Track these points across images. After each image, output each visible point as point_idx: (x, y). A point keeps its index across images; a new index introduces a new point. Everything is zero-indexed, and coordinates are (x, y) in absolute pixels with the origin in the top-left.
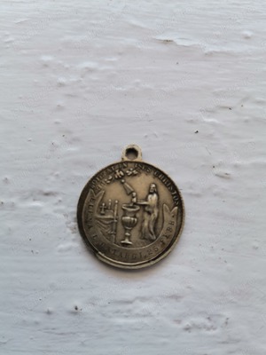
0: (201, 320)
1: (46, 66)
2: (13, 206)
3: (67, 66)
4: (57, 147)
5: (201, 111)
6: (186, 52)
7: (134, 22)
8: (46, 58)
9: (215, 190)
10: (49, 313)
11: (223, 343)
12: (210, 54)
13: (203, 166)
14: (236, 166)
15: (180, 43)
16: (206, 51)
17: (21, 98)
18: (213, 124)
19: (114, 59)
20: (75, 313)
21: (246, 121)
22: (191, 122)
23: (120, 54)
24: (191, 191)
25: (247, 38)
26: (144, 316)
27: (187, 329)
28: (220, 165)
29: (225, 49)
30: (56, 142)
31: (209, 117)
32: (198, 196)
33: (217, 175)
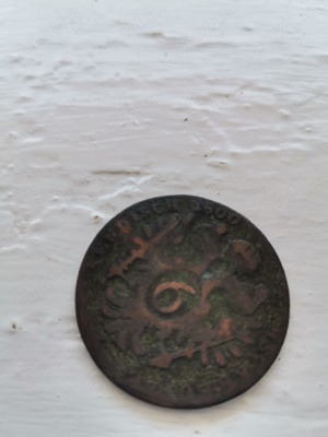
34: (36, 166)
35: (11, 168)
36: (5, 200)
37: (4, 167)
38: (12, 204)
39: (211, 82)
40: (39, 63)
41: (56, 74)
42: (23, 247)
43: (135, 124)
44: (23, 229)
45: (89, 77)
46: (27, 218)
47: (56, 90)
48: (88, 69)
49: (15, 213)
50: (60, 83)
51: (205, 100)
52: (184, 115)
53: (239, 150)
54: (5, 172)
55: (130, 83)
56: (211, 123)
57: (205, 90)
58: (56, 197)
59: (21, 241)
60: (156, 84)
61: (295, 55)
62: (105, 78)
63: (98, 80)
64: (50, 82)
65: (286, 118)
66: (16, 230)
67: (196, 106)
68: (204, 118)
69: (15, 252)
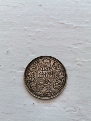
0: (72, 109)
1: (26, 30)
2: (15, 72)
3: (32, 30)
4: (29, 54)
5: (73, 44)
6: (68, 26)
7: (52, 17)
8: (26, 28)
9: (77, 69)
10: (25, 105)
11: (79, 116)
12: (76, 27)
13: (73, 61)
14: (83, 62)
15: (66, 24)
16: (74, 26)
17: (18, 40)
18: (76, 49)
19: (46, 28)
20: (33, 105)
21: (87, 48)
22: (70, 48)
23: (48, 27)
24: (69, 69)
25: (87, 22)
26: (54, 107)
27: (67, 111)
28: (78, 61)
29: (80, 25)
30: (28, 53)
31: (75, 46)
32: (71, 70)
33: (77, 64)
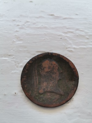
34: (21, 50)
35: (14, 50)
36: (12, 59)
37: (12, 50)
38: (14, 59)
39: (67, 28)
40: (20, 21)
41: (25, 25)
42: (18, 71)
43: (47, 39)
44: (17, 67)
45: (34, 26)
46: (19, 64)
47: (25, 29)
48: (34, 24)
49: (15, 62)
50: (27, 27)
51: (66, 33)
52: (60, 37)
53: (76, 47)
54: (12, 51)
55: (45, 28)
56: (68, 39)
57: (66, 30)
58: (26, 58)
59: (17, 70)
60: (53, 28)
61: (90, 22)
62: (39, 26)
63: (37, 27)
64: (24, 27)
65: (88, 39)
66: (16, 67)
67: (64, 35)
68: (66, 38)
69: (15, 73)
